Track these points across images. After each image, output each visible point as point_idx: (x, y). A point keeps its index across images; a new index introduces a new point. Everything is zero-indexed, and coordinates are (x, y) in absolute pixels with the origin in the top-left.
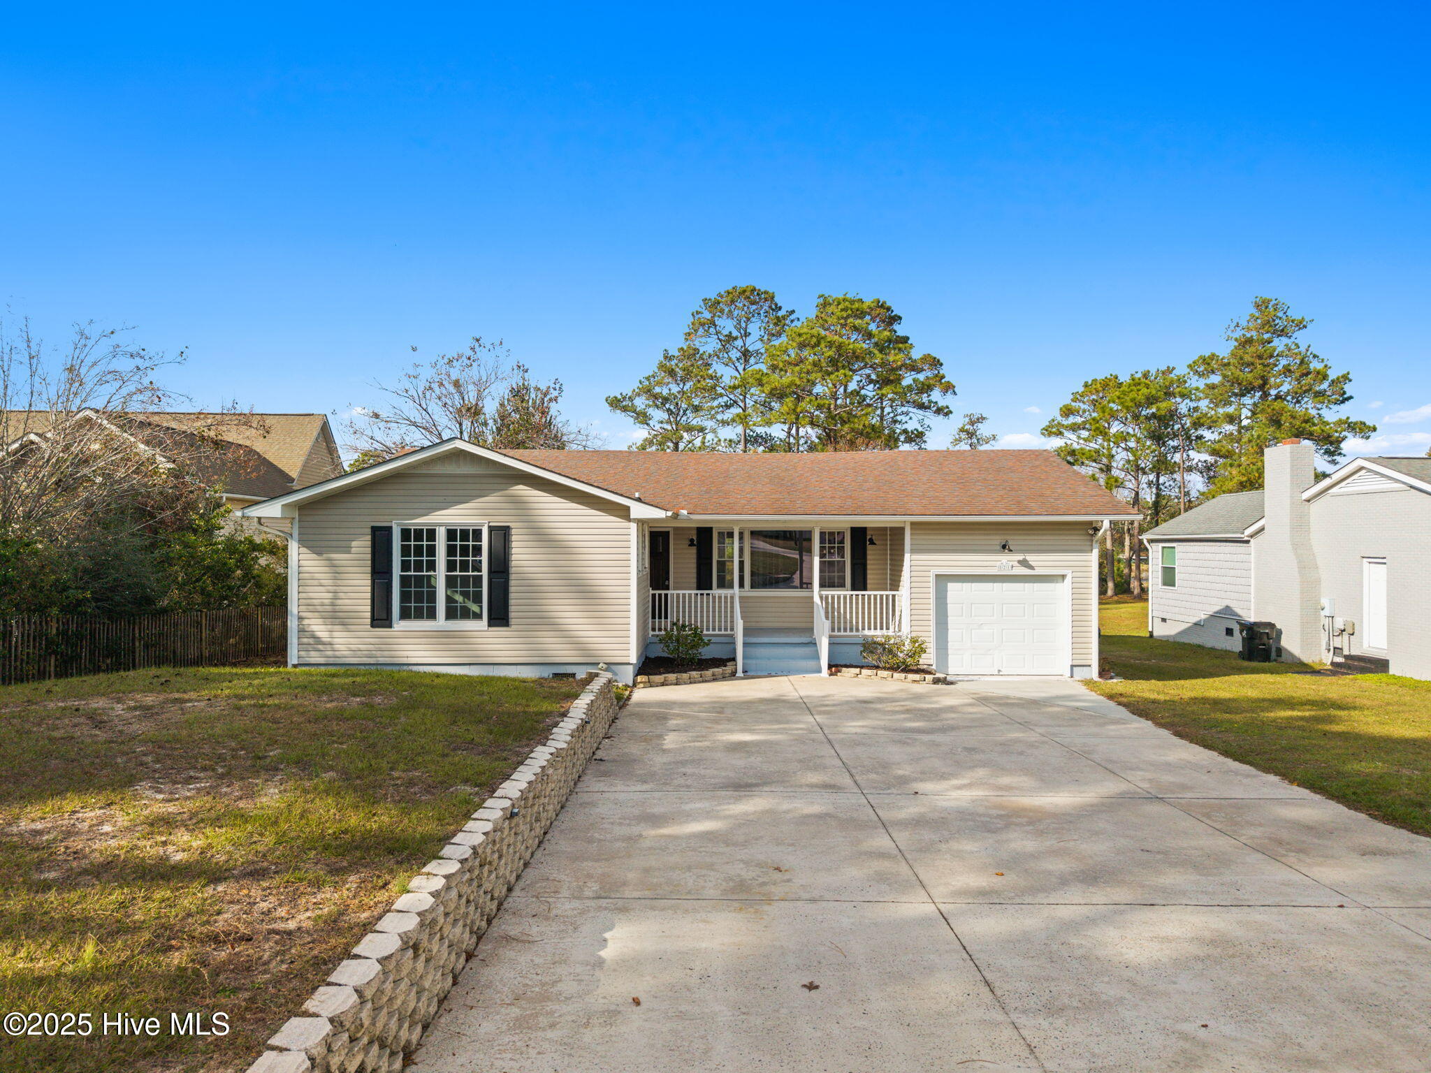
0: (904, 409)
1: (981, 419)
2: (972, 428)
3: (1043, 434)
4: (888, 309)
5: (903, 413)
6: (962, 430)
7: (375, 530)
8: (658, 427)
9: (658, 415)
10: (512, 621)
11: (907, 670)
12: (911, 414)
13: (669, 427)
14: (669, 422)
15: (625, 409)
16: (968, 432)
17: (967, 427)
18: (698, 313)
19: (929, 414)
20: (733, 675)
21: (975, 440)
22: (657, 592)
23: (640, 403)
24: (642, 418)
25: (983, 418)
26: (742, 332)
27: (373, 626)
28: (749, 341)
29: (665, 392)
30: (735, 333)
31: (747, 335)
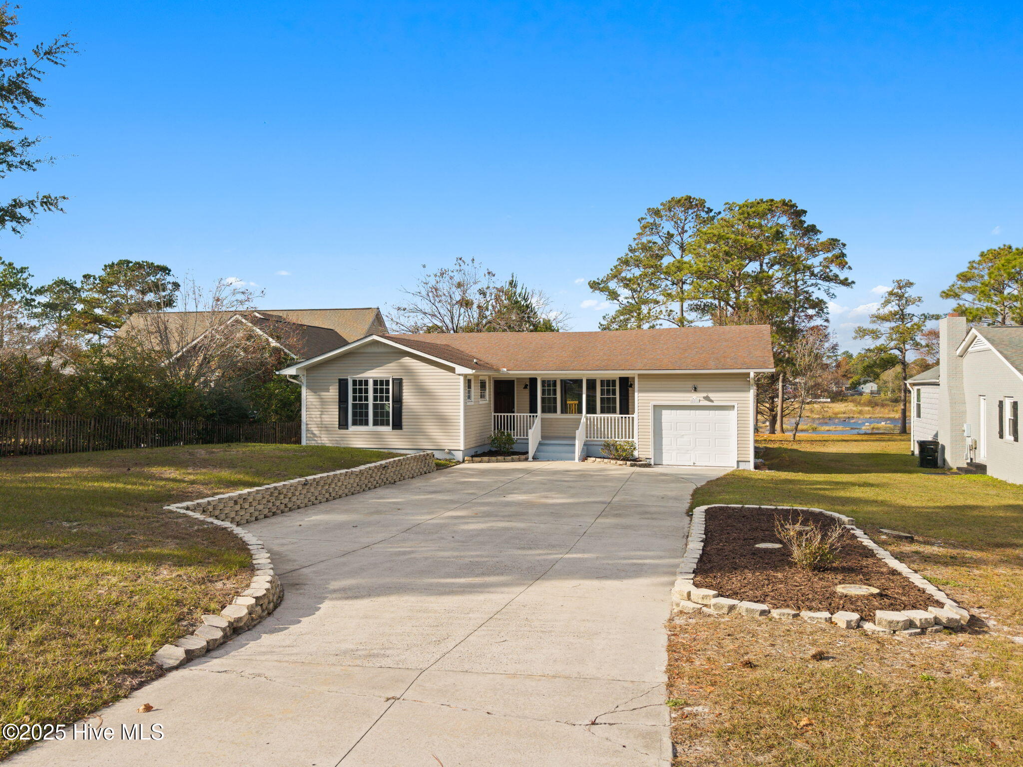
0: (814, 281)
1: (910, 284)
2: (900, 291)
3: (941, 296)
4: (794, 206)
5: (812, 285)
6: (891, 293)
7: (340, 380)
8: (625, 301)
9: (624, 293)
10: (404, 427)
11: (626, 459)
12: (819, 286)
13: (633, 302)
14: (633, 298)
15: (602, 290)
16: (896, 295)
17: (896, 291)
18: (642, 219)
19: (832, 284)
20: (526, 459)
21: (904, 301)
22: (496, 414)
23: (612, 285)
24: (614, 295)
25: (912, 284)
26: (680, 230)
27: (339, 428)
28: (686, 236)
29: (629, 276)
30: (673, 231)
31: (684, 231)
